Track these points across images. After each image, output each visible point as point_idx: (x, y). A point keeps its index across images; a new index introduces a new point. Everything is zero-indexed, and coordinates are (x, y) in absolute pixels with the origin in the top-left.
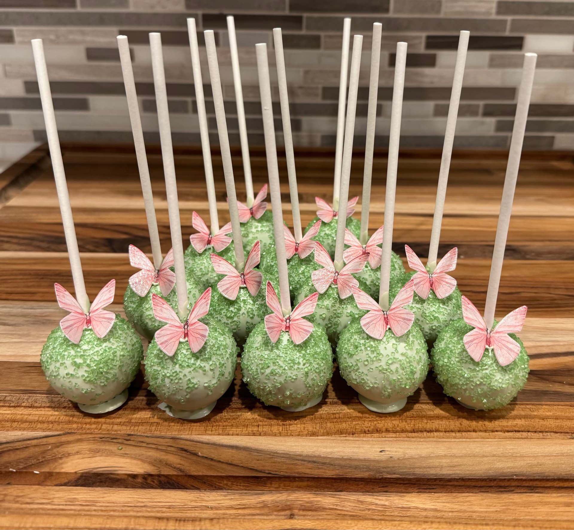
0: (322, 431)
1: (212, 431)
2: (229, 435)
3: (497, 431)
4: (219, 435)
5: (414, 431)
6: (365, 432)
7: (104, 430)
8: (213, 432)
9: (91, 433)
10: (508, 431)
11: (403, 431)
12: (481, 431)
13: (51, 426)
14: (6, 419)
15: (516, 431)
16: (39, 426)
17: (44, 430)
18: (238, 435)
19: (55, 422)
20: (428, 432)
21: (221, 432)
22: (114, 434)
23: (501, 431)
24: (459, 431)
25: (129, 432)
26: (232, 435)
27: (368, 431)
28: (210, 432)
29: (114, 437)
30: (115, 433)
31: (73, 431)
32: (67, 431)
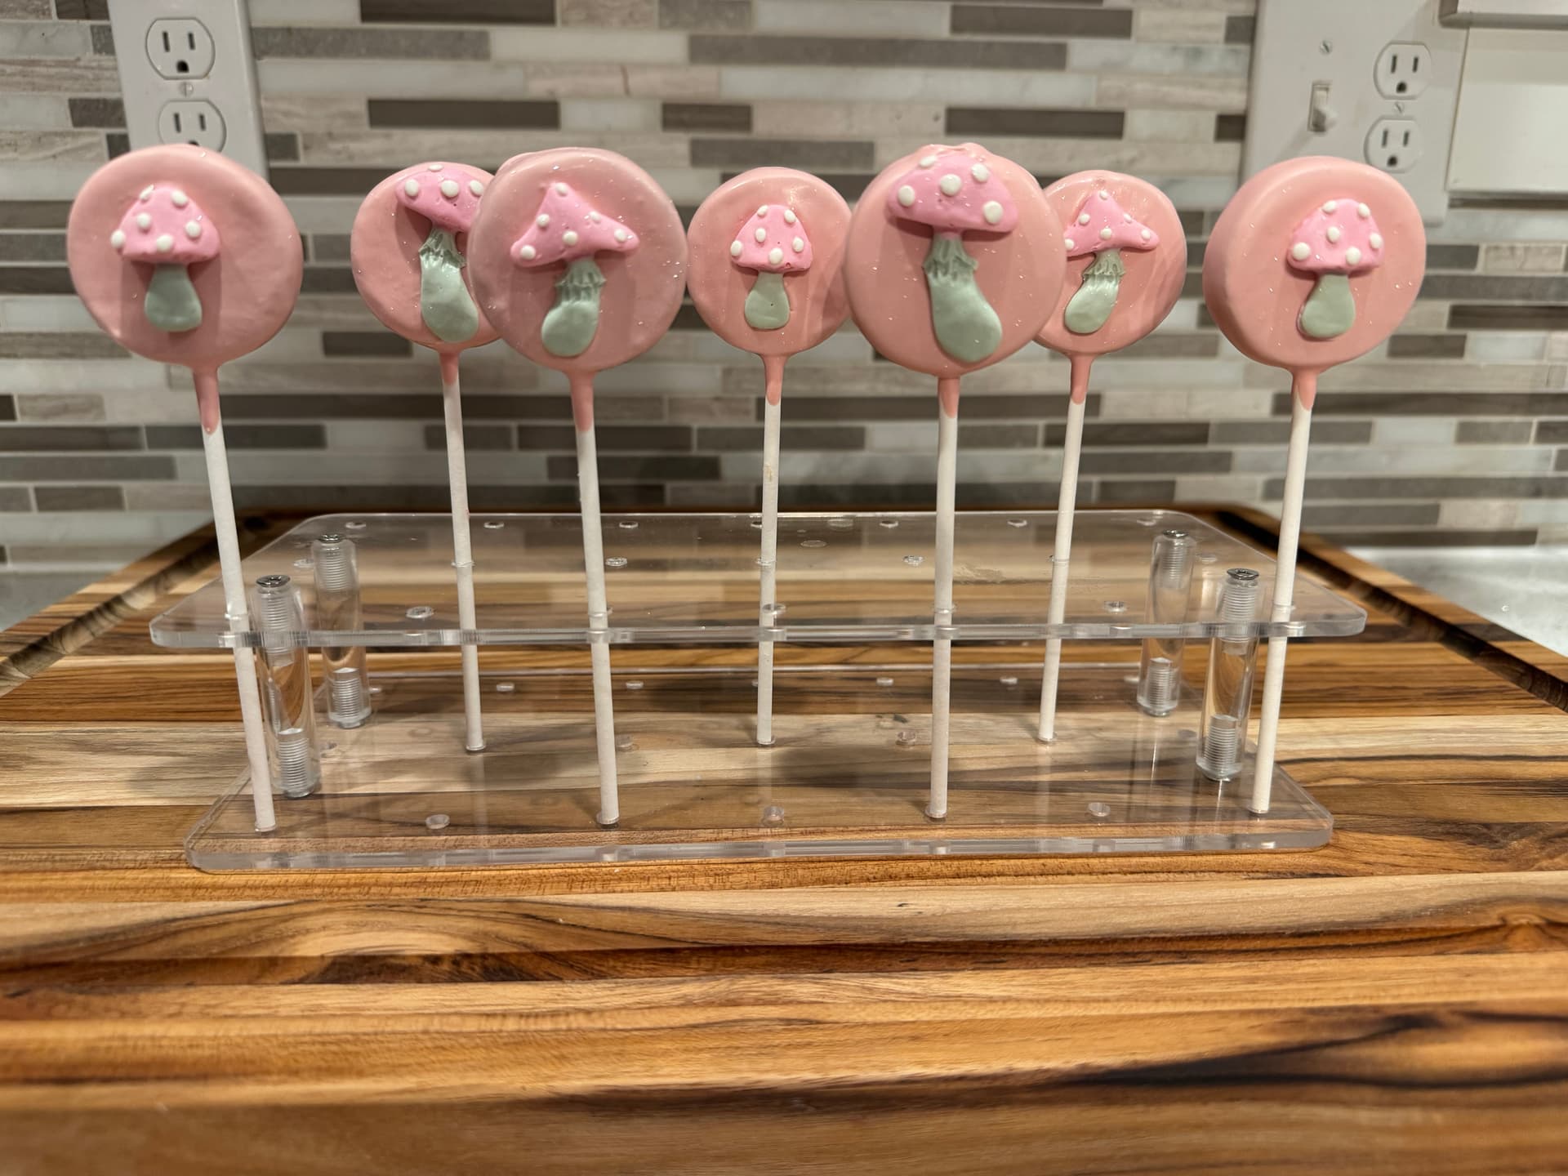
0: (789, 881)
1: (582, 888)
2: (614, 892)
3: (1111, 873)
4: (596, 892)
5: (958, 876)
6: (868, 880)
7: (374, 894)
8: (585, 890)
9: (350, 900)
10: (1132, 873)
11: (937, 877)
12: (1081, 873)
13: (271, 892)
14: (184, 885)
15: (1146, 872)
16: (248, 892)
17: (257, 898)
18: (632, 891)
19: (279, 886)
20: (985, 877)
21: (599, 889)
22: (394, 900)
23: (1119, 873)
24: (1041, 875)
25: (422, 896)
26: (622, 892)
27: (875, 878)
28: (579, 890)
29: (395, 903)
30: (397, 898)
31: (314, 898)
32: (302, 898)
